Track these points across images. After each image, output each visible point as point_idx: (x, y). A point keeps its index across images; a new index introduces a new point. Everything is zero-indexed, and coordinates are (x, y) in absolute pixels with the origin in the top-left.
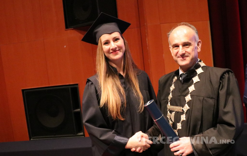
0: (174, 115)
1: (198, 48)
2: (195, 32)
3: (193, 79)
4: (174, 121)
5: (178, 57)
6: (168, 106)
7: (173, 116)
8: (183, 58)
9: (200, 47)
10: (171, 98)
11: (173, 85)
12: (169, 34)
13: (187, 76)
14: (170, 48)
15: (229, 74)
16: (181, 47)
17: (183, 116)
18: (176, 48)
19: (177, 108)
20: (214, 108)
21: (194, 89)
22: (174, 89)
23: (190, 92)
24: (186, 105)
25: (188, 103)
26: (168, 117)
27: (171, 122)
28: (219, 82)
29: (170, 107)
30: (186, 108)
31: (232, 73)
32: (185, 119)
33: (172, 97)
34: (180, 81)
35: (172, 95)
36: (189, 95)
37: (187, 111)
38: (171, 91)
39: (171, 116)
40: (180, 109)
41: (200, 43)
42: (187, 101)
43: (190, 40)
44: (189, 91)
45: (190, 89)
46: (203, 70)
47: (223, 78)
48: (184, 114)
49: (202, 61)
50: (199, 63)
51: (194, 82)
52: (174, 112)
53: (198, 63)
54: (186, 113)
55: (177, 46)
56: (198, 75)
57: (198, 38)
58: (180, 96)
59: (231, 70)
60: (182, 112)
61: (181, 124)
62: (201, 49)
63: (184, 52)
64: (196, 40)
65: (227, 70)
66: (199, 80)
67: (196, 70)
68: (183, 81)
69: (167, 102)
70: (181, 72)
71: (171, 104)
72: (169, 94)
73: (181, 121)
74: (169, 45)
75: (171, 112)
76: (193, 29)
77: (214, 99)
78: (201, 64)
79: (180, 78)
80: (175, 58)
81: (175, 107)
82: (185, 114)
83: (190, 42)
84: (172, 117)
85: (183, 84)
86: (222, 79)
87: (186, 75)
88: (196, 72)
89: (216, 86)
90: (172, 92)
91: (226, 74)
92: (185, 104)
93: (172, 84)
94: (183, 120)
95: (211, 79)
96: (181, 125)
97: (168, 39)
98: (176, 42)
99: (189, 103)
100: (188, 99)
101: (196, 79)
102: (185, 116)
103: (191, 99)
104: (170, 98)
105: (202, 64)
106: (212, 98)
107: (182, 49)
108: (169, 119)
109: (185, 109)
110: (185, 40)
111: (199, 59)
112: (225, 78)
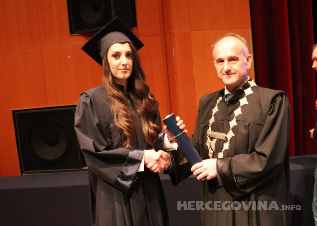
0: (215, 142)
1: (247, 64)
2: (245, 44)
3: (240, 101)
4: (215, 150)
5: (223, 74)
6: (209, 131)
8: (228, 75)
9: (250, 64)
10: (213, 122)
11: (216, 107)
12: (214, 47)
13: (233, 97)
14: (215, 63)
15: (282, 97)
16: (226, 62)
17: (226, 145)
18: (222, 63)
19: (219, 134)
21: (241, 113)
22: (217, 112)
23: (236, 116)
24: (231, 131)
25: (232, 129)
26: (208, 144)
27: (211, 151)
28: (270, 105)
29: (211, 133)
30: (231, 134)
31: (287, 98)
32: (228, 148)
33: (214, 121)
34: (225, 102)
35: (215, 119)
36: (234, 120)
37: (231, 138)
38: (214, 113)
39: (212, 144)
40: (223, 136)
41: (251, 58)
42: (231, 127)
43: (238, 54)
44: (234, 115)
45: (236, 113)
46: (253, 91)
47: (275, 102)
48: (228, 143)
49: (252, 80)
50: (249, 82)
51: (241, 105)
52: (216, 140)
53: (247, 82)
54: (230, 141)
55: (221, 61)
56: (247, 96)
57: (248, 52)
58: (223, 120)
60: (225, 139)
61: (224, 153)
63: (230, 68)
64: (244, 55)
65: (280, 93)
66: (247, 103)
68: (228, 103)
69: (208, 127)
70: (226, 92)
71: (213, 130)
72: (211, 117)
73: (223, 151)
74: (213, 60)
75: (212, 139)
78: (251, 83)
79: (225, 99)
80: (219, 75)
81: (218, 134)
83: (237, 56)
84: (213, 146)
85: (228, 106)
86: (273, 102)
87: (233, 95)
88: (244, 92)
90: (215, 115)
91: (278, 97)
92: (229, 130)
93: (215, 105)
94: (225, 149)
95: (261, 102)
96: (222, 155)
98: (221, 55)
99: (235, 129)
100: (233, 124)
101: (243, 101)
102: (228, 145)
103: (236, 124)
104: (211, 122)
106: (260, 124)
107: (228, 64)
108: (209, 148)
109: (229, 136)
110: (231, 54)
111: (249, 78)
112: (277, 101)
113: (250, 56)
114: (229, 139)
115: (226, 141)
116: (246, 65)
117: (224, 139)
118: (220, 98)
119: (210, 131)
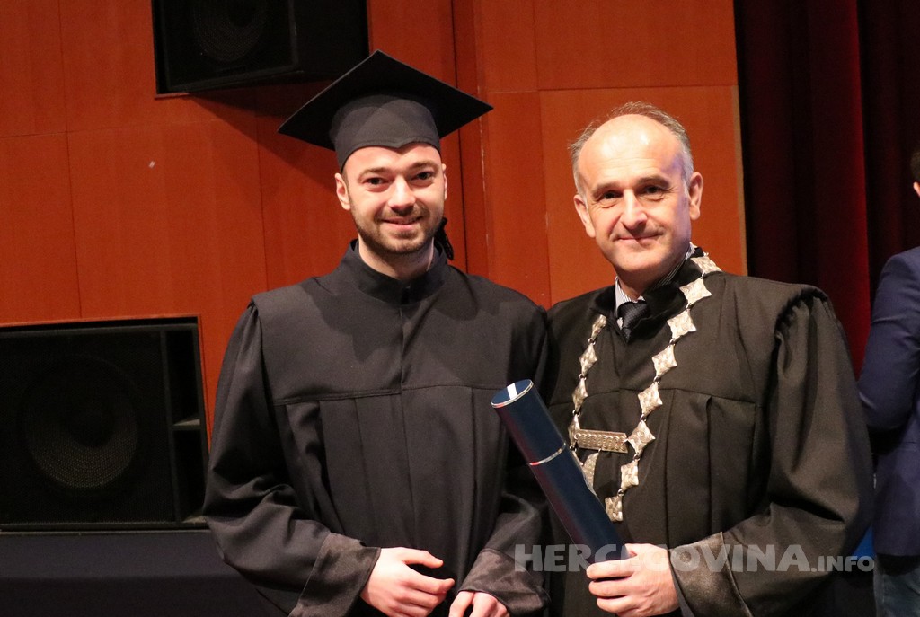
0: (594, 464)
1: (690, 204)
2: (682, 140)
3: (669, 322)
5: (619, 238)
6: (574, 431)
7: (590, 470)
8: (637, 239)
9: (697, 202)
10: (585, 399)
11: (591, 348)
12: (576, 149)
13: (646, 313)
14: (579, 202)
15: (810, 305)
16: (629, 195)
17: (630, 470)
18: (606, 202)
19: (606, 436)
20: (752, 438)
21: (675, 364)
22: (594, 364)
23: (658, 373)
24: (643, 425)
25: (647, 418)
28: (774, 340)
29: (580, 434)
30: (642, 435)
31: (826, 303)
32: (636, 481)
33: (586, 395)
34: (620, 333)
35: (587, 391)
36: (654, 387)
37: (646, 449)
38: (584, 370)
39: (585, 471)
40: (619, 442)
41: (699, 186)
42: (645, 412)
43: (666, 170)
44: (655, 372)
45: (659, 363)
46: (708, 289)
47: (789, 324)
48: (635, 463)
49: (705, 254)
50: (694, 260)
51: (675, 336)
52: (596, 454)
53: (689, 261)
54: (642, 456)
55: (612, 193)
56: (691, 307)
57: (692, 167)
58: (617, 391)
59: (819, 290)
60: (626, 452)
61: (623, 500)
62: (700, 208)
63: (642, 217)
64: (683, 174)
65: (803, 291)
66: (693, 329)
67: (682, 289)
68: (631, 334)
69: (568, 415)
70: (622, 297)
71: (585, 424)
72: (576, 383)
73: (620, 491)
74: (575, 193)
75: (584, 453)
76: (675, 130)
77: (752, 406)
78: (703, 263)
79: (617, 319)
80: (602, 239)
81: (601, 435)
82: (636, 460)
83: (664, 176)
85: (631, 341)
86: (783, 324)
88: (682, 295)
89: (761, 354)
90: (587, 376)
91: (798, 307)
92: (638, 421)
93: (588, 344)
94: (629, 485)
95: (741, 323)
96: (620, 505)
97: (575, 166)
99: (653, 419)
100: (651, 400)
101: (681, 325)
102: (636, 469)
103: (660, 402)
104: (578, 400)
105: (706, 265)
106: (744, 400)
107: (636, 205)
109: (636, 441)
110: (646, 169)
111: (693, 247)
112: (795, 321)
113: (697, 180)
114: (638, 451)
115: (627, 456)
116: (687, 207)
117: (621, 451)
118: (602, 320)
119: (576, 430)
